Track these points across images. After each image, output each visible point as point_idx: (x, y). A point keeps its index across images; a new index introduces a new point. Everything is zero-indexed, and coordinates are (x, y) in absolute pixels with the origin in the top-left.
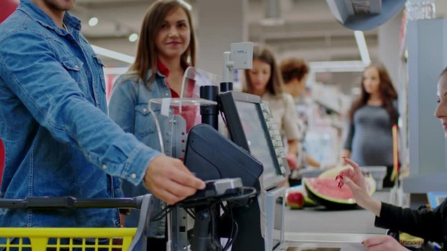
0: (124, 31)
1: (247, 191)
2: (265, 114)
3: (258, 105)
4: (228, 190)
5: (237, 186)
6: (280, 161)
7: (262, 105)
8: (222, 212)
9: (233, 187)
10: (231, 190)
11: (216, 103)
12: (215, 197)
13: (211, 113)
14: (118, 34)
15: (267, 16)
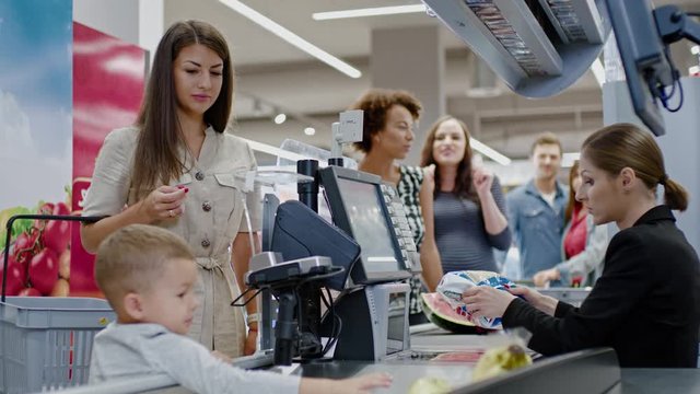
0: (266, 111)
1: (334, 270)
2: (386, 197)
3: (377, 186)
4: (312, 268)
5: (324, 264)
6: (404, 252)
7: (382, 186)
8: (324, 309)
9: (318, 265)
10: (316, 267)
11: (313, 179)
12: (298, 276)
13: (309, 190)
14: (258, 114)
15: (476, 85)
